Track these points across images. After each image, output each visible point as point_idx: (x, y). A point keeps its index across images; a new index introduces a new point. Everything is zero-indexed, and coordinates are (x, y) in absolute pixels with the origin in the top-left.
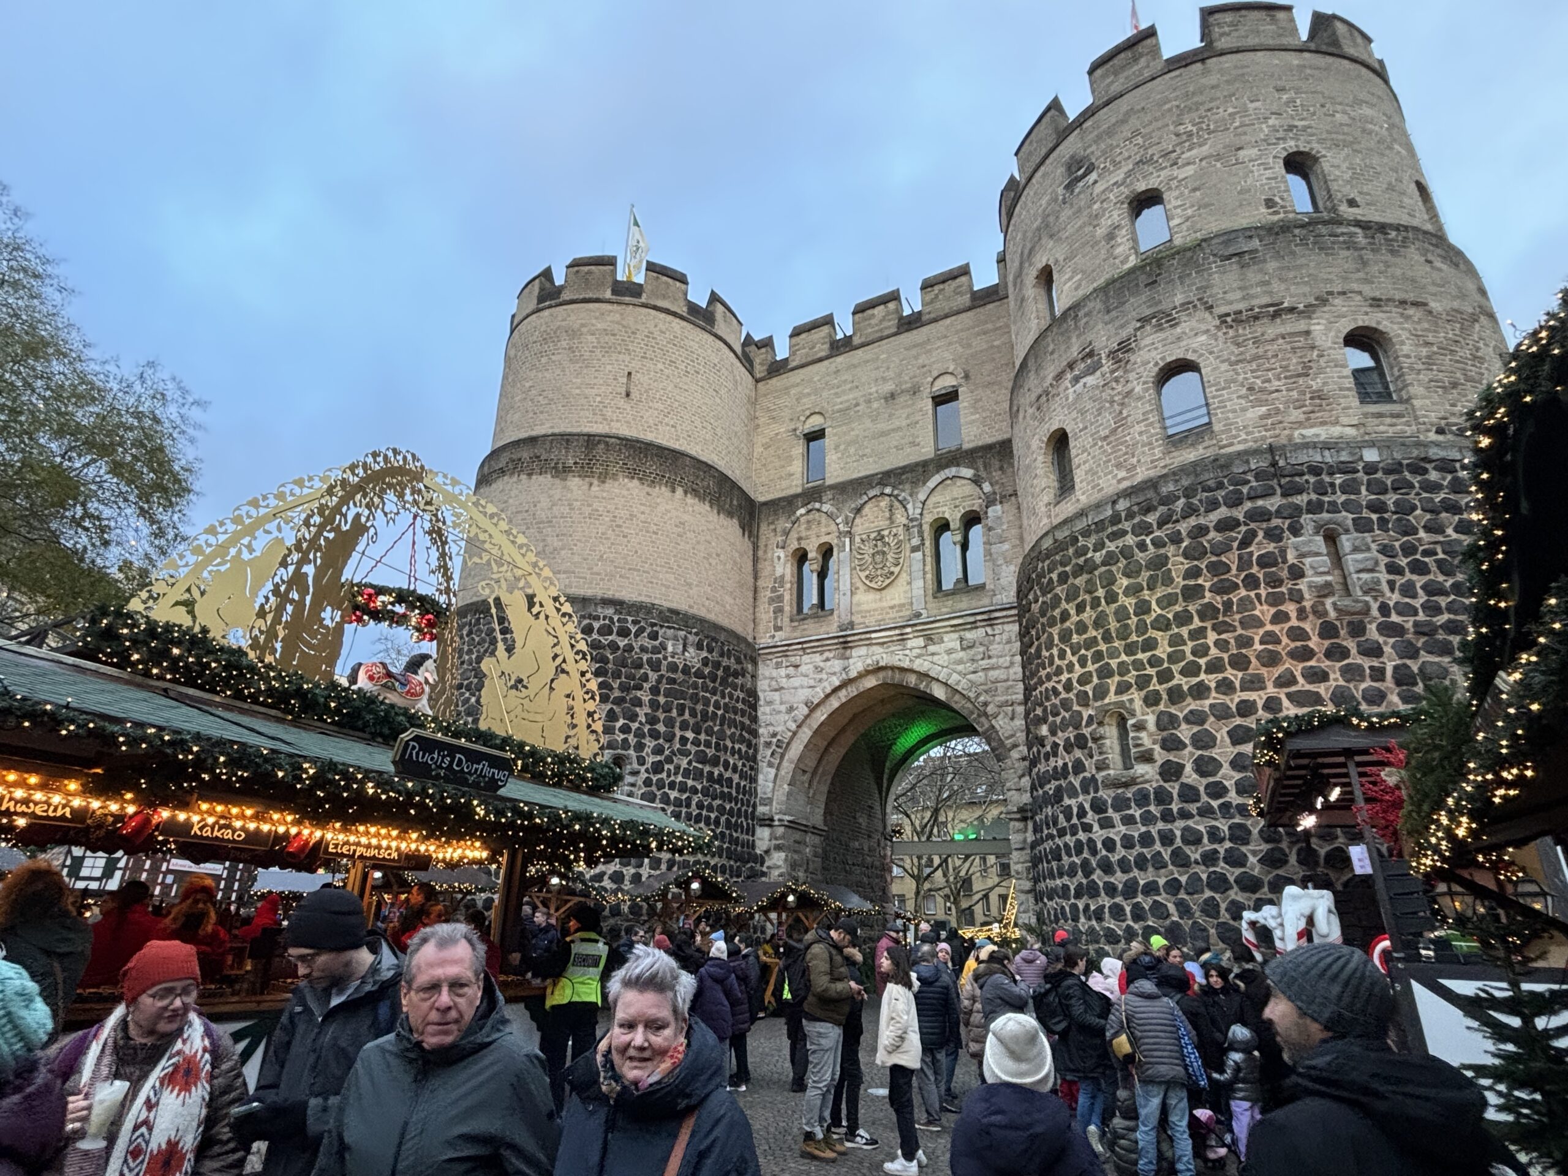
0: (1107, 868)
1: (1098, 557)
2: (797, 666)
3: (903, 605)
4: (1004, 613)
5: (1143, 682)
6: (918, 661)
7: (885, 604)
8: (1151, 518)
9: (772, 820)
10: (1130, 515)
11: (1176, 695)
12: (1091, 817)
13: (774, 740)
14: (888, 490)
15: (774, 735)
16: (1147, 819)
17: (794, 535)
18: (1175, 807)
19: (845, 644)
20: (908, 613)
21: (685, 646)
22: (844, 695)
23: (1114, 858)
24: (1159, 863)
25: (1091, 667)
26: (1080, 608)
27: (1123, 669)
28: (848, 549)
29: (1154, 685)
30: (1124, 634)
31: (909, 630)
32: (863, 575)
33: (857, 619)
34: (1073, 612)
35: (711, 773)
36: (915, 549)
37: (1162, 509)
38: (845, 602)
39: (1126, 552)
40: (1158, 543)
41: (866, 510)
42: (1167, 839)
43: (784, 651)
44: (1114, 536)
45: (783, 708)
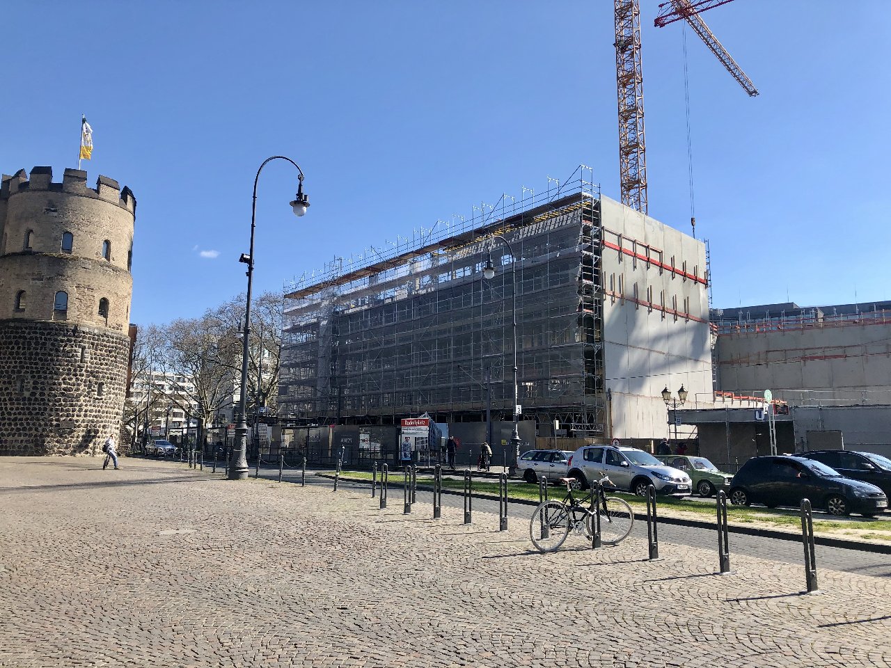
0: (9, 414)
1: (28, 336)
5: (32, 372)
8: (46, 332)
10: (40, 329)
11: (40, 377)
12: (8, 402)
16: (24, 404)
18: (32, 402)
23: (13, 412)
24: (24, 414)
26: (19, 348)
27: (27, 368)
29: (35, 374)
30: (30, 359)
37: (49, 331)
39: (36, 338)
40: (45, 339)
42: (28, 409)
44: (34, 333)
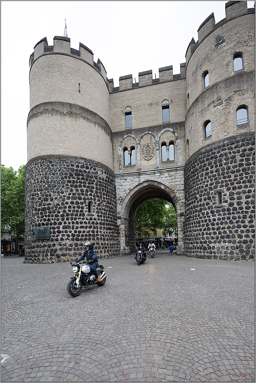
0: (213, 224)
2: (126, 180)
3: (154, 165)
4: (180, 168)
6: (158, 179)
7: (149, 164)
8: (233, 146)
9: (121, 218)
12: (210, 214)
13: (121, 198)
14: (150, 132)
15: (121, 197)
17: (123, 143)
19: (139, 174)
20: (156, 167)
21: (102, 173)
22: (138, 188)
23: (215, 223)
25: (213, 181)
26: (212, 167)
28: (139, 148)
29: (230, 186)
31: (156, 171)
32: (144, 156)
33: (142, 168)
35: (110, 206)
36: (157, 150)
38: (139, 163)
41: (144, 137)
43: (123, 175)
44: (223, 150)
45: (123, 190)
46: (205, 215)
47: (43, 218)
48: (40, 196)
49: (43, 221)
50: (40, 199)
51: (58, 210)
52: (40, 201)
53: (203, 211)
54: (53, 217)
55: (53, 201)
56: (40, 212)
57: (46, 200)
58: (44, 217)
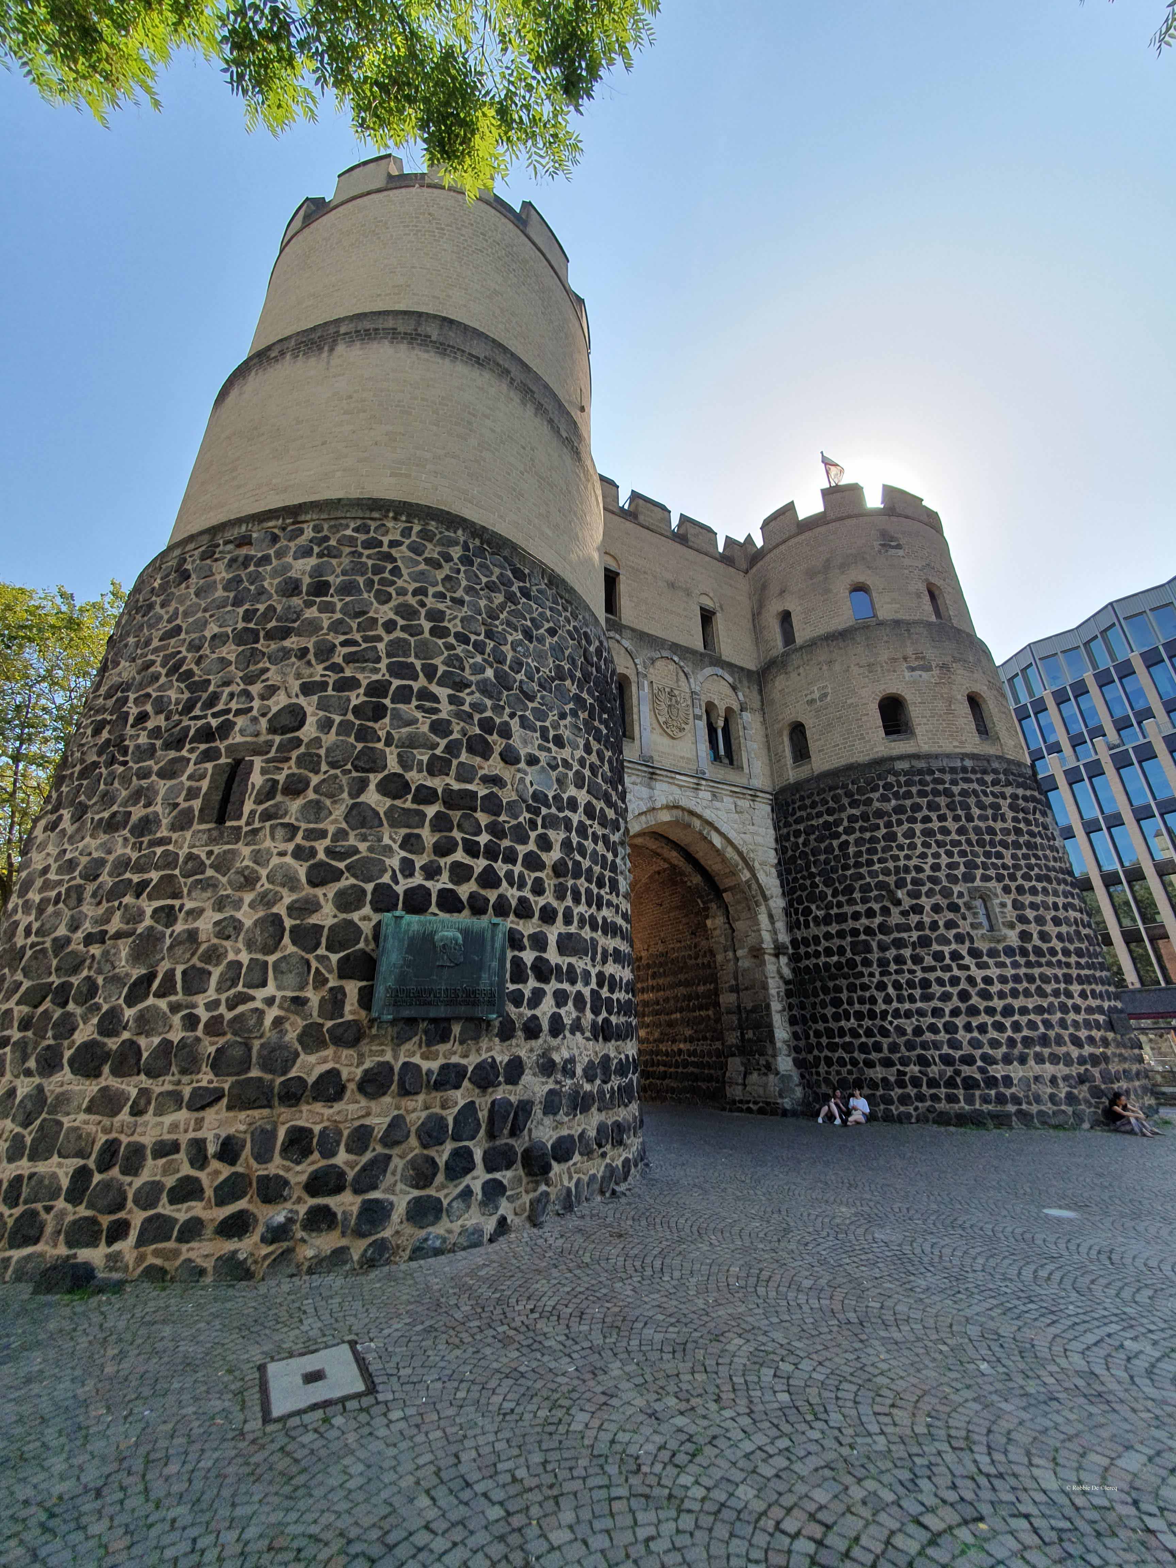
1: (956, 790)
3: (690, 759)
5: (1000, 878)
6: (705, 811)
7: (678, 751)
11: (1020, 890)
12: (968, 960)
14: (676, 659)
16: (1016, 966)
18: (1032, 959)
23: (993, 989)
24: (1027, 995)
25: (956, 858)
26: (943, 818)
27: (984, 866)
28: (646, 690)
29: (1007, 882)
32: (661, 719)
33: (656, 758)
34: (935, 818)
36: (696, 718)
37: (994, 775)
38: (646, 736)
39: (974, 792)
41: (659, 664)
42: (1030, 979)
46: (948, 961)
47: (449, 859)
48: (443, 715)
49: (445, 876)
50: (440, 728)
51: (540, 830)
52: (443, 743)
53: (936, 947)
54: (514, 862)
55: (519, 770)
56: (431, 811)
57: (481, 748)
58: (459, 856)
